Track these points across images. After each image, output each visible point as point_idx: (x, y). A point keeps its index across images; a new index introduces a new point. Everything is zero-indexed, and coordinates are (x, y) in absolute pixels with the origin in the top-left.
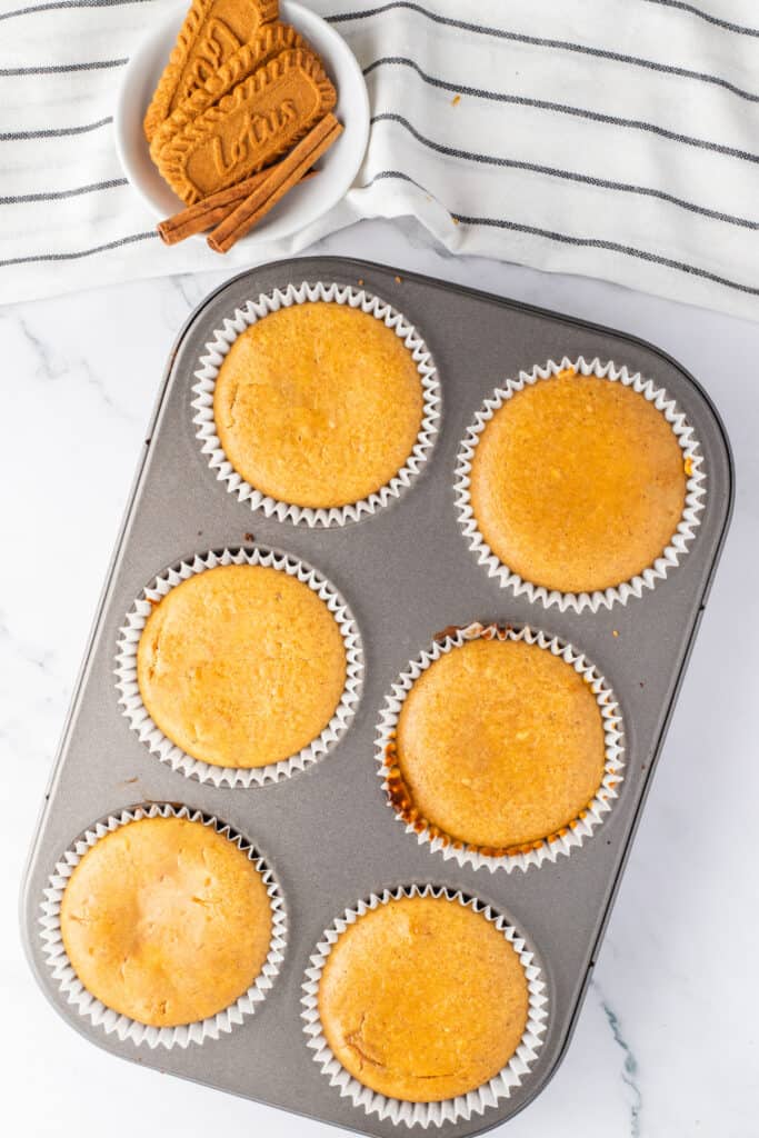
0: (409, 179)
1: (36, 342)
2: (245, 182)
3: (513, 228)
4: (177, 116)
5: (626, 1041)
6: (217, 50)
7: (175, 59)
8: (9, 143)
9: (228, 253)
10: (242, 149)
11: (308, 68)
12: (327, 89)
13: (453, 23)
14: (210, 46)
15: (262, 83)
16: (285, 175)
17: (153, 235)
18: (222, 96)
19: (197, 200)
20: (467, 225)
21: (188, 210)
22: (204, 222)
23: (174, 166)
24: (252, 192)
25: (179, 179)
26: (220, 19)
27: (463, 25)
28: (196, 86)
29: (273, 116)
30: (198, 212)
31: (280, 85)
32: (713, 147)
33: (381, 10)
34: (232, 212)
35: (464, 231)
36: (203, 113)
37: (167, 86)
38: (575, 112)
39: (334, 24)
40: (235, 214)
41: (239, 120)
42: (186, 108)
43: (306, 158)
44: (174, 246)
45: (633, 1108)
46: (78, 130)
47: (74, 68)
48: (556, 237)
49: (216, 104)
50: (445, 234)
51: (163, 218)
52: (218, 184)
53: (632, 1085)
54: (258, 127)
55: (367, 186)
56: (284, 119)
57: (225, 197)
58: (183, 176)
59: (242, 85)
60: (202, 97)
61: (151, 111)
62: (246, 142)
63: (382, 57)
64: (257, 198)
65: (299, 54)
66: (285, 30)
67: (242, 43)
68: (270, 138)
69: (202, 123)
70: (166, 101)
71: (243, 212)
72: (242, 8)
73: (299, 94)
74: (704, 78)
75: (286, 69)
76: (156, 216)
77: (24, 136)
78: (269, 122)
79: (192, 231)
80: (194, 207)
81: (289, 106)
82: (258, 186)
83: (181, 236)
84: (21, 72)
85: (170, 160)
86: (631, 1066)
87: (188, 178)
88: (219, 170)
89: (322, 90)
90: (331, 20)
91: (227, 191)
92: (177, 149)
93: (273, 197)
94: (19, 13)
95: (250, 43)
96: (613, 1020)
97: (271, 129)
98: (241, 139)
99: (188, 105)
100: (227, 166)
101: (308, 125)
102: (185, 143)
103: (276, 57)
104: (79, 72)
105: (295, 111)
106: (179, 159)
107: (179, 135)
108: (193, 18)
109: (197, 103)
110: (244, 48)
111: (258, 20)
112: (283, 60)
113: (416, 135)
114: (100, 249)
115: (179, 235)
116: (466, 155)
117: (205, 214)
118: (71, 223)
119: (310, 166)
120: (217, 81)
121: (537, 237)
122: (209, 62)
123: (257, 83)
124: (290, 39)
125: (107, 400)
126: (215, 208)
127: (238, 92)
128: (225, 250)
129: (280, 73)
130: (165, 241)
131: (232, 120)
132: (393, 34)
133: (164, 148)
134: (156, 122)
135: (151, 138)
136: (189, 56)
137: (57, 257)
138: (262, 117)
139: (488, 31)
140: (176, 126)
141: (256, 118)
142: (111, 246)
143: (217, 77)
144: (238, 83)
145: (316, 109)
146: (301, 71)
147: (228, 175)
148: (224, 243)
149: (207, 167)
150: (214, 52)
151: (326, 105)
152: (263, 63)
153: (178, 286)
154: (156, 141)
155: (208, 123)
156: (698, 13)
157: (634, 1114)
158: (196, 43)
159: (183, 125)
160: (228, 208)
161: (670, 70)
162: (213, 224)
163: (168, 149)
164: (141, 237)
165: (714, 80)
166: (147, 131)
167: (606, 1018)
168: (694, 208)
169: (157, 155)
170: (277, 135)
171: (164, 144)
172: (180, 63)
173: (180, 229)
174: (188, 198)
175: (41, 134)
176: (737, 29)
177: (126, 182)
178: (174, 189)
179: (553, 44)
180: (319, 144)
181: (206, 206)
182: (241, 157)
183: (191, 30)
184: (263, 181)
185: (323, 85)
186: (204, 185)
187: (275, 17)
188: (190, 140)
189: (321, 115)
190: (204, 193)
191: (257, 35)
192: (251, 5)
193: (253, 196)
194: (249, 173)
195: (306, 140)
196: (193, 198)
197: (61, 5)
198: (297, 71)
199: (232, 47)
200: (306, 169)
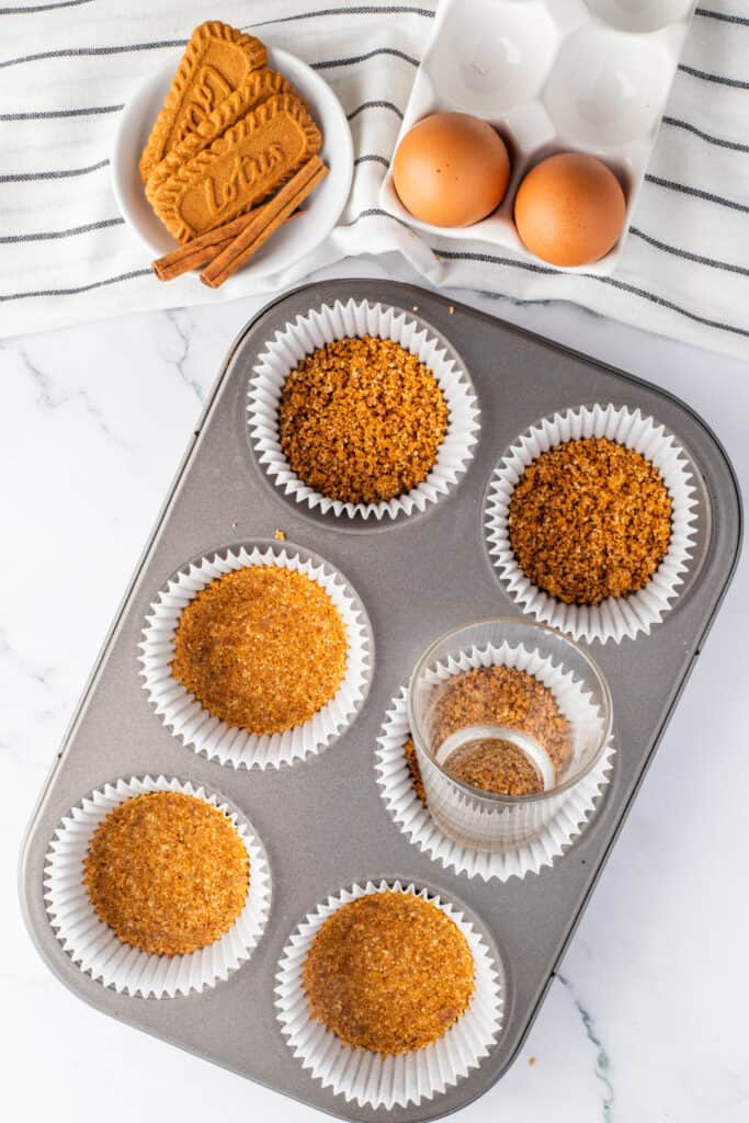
0: (392, 217)
1: (36, 372)
2: (237, 221)
3: (492, 261)
4: (171, 158)
5: (597, 1036)
6: (210, 96)
7: (170, 104)
8: (12, 184)
9: (220, 287)
10: (233, 189)
11: (295, 111)
12: (312, 133)
14: (202, 92)
15: (251, 127)
16: (273, 215)
17: (148, 272)
18: (214, 140)
19: (190, 239)
20: (449, 260)
21: (180, 249)
22: (197, 260)
23: (169, 206)
24: (242, 231)
25: (173, 218)
26: (212, 66)
28: (189, 130)
29: (262, 159)
30: (192, 250)
31: (268, 128)
32: (678, 187)
33: (365, 58)
34: (222, 251)
35: (445, 266)
36: (196, 155)
37: (161, 130)
39: (319, 70)
40: (227, 252)
41: (230, 162)
42: (179, 151)
43: (294, 197)
44: (167, 283)
45: (605, 1102)
46: (78, 172)
47: (73, 113)
49: (208, 146)
50: (427, 269)
51: (158, 256)
52: (210, 224)
53: (604, 1079)
54: (248, 171)
55: (350, 224)
56: (272, 161)
57: (217, 236)
58: (177, 216)
59: (233, 128)
60: (195, 141)
61: (146, 154)
62: (236, 183)
63: (366, 101)
64: (247, 236)
65: (287, 100)
66: (273, 76)
67: (233, 89)
68: (259, 180)
69: (194, 164)
70: (160, 144)
71: (234, 251)
72: (233, 55)
73: (286, 137)
75: (274, 114)
76: (150, 254)
77: (26, 177)
78: (258, 164)
79: (185, 268)
80: (187, 245)
81: (277, 149)
82: (247, 225)
83: (176, 273)
84: (23, 117)
85: (165, 201)
86: (603, 1062)
87: (182, 217)
88: (211, 210)
89: (308, 134)
90: (316, 67)
91: (219, 229)
92: (171, 190)
93: (262, 236)
94: (21, 60)
95: (240, 89)
96: (586, 1018)
97: (260, 170)
98: (232, 180)
99: (182, 148)
100: (218, 206)
101: (295, 168)
102: (179, 183)
103: (265, 102)
104: (78, 117)
105: (283, 154)
106: (173, 199)
107: (173, 176)
108: (187, 65)
109: (191, 147)
110: (235, 93)
111: (248, 67)
112: (272, 105)
115: (173, 272)
117: (197, 252)
118: (69, 261)
119: (296, 206)
120: (209, 125)
121: (516, 269)
122: (201, 107)
123: (246, 126)
124: (278, 87)
125: (105, 428)
126: (207, 247)
127: (229, 136)
128: (217, 286)
129: (268, 117)
130: (159, 277)
132: (376, 80)
133: (159, 189)
134: (151, 164)
135: (147, 180)
136: (182, 101)
137: (57, 293)
138: (251, 159)
140: (171, 167)
141: (246, 160)
142: (107, 282)
143: (209, 121)
144: (230, 126)
145: (303, 151)
146: (288, 116)
147: (219, 214)
148: (217, 279)
149: (200, 207)
150: (206, 97)
151: (312, 148)
152: (252, 108)
153: (173, 320)
154: (151, 182)
155: (201, 165)
157: (606, 1107)
158: (189, 88)
159: (177, 167)
160: (220, 246)
162: (204, 262)
163: (164, 189)
164: (137, 274)
165: (678, 123)
166: (144, 172)
167: (580, 1016)
168: (660, 245)
169: (153, 196)
170: (266, 176)
171: (158, 185)
172: (174, 107)
173: (174, 266)
174: (182, 237)
175: (42, 176)
177: (122, 221)
178: (169, 228)
180: (306, 184)
181: (199, 244)
182: (232, 197)
183: (185, 77)
184: (253, 220)
185: (309, 129)
186: (196, 224)
187: (264, 64)
188: (184, 181)
189: (307, 157)
190: (197, 232)
191: (246, 81)
192: (242, 52)
193: (243, 235)
194: (240, 212)
195: (293, 182)
196: (186, 237)
197: (62, 53)
198: (285, 115)
199: (224, 93)
200: (292, 210)
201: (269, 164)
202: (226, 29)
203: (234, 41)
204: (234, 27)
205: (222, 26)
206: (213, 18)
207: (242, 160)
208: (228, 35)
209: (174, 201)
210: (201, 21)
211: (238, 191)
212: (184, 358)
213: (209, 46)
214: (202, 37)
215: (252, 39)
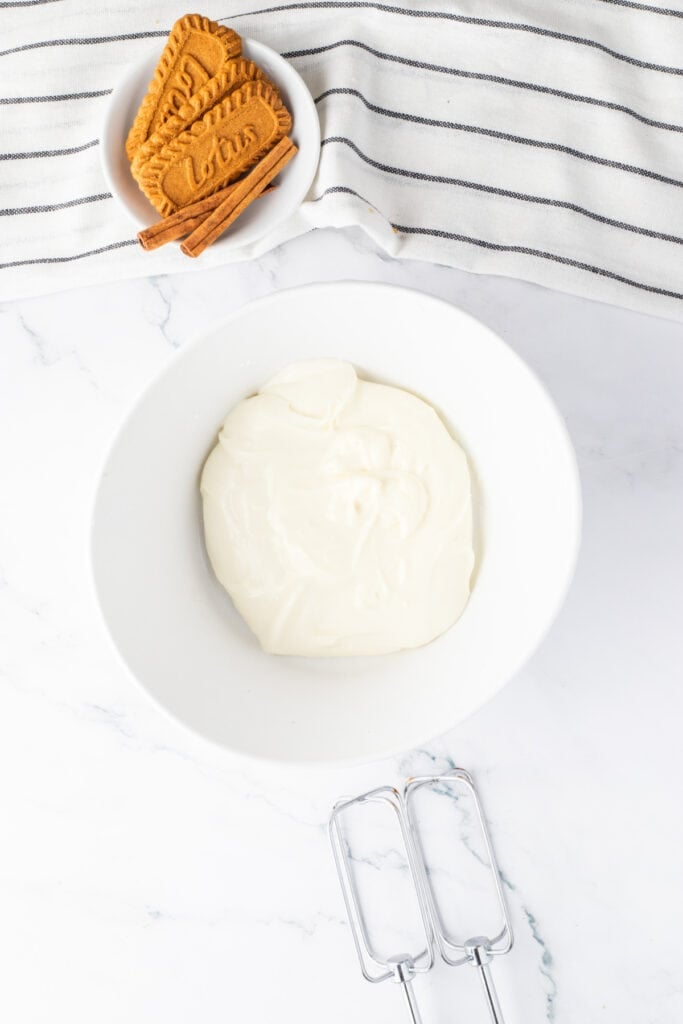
0: (355, 194)
1: (32, 334)
2: (214, 196)
3: (445, 237)
4: (155, 139)
5: (543, 937)
6: (189, 82)
7: (154, 89)
8: (9, 162)
9: (199, 256)
10: (211, 167)
11: (267, 96)
12: (283, 116)
13: (393, 58)
14: (183, 79)
15: (228, 110)
16: (247, 191)
17: (134, 242)
18: (193, 122)
19: (172, 212)
20: (404, 234)
21: (163, 221)
22: (178, 232)
23: (152, 182)
24: (219, 205)
25: (157, 193)
26: (190, 54)
27: (402, 61)
28: (171, 113)
29: (237, 139)
30: (173, 222)
31: (243, 112)
32: (618, 165)
33: (330, 47)
34: (202, 222)
35: (402, 238)
36: (177, 136)
37: (145, 113)
38: (499, 135)
39: (289, 59)
40: (205, 224)
41: (208, 143)
42: (162, 132)
43: (265, 175)
44: (150, 252)
45: (549, 996)
46: (69, 151)
47: (65, 97)
48: (482, 244)
49: (188, 128)
50: (386, 242)
51: (142, 228)
52: (190, 199)
53: (549, 976)
54: (224, 149)
55: (317, 200)
56: (247, 142)
57: (196, 209)
58: (160, 191)
59: (211, 112)
60: (176, 123)
61: (132, 135)
62: (213, 162)
63: (328, 89)
64: (223, 210)
65: (260, 85)
66: (247, 64)
67: (210, 76)
68: (235, 159)
69: (176, 144)
70: (145, 126)
71: (212, 223)
72: (211, 46)
73: (259, 120)
74: (610, 106)
75: (248, 98)
77: (22, 156)
78: (233, 144)
79: (167, 239)
80: (169, 218)
81: (251, 130)
82: (224, 200)
83: (158, 243)
84: (19, 101)
85: (149, 177)
86: (547, 960)
87: (164, 192)
88: (191, 186)
89: (279, 117)
90: (287, 56)
91: (199, 203)
92: (154, 168)
93: (237, 210)
94: (17, 50)
95: (217, 76)
96: (532, 921)
97: (235, 150)
98: (210, 158)
99: (164, 130)
101: (268, 148)
102: (162, 162)
103: (240, 87)
104: (70, 101)
105: (256, 134)
107: (156, 155)
108: (169, 54)
109: (173, 129)
110: (213, 80)
111: (224, 56)
112: (246, 91)
113: (361, 155)
114: (88, 254)
115: (156, 242)
116: (404, 173)
117: (179, 224)
118: (63, 232)
119: (268, 182)
120: (189, 109)
121: (466, 244)
122: (182, 92)
123: (223, 109)
124: (251, 72)
126: (187, 219)
127: (207, 118)
128: (196, 255)
129: (243, 102)
130: (144, 247)
131: (202, 143)
132: (340, 69)
133: (143, 168)
134: (136, 144)
135: (132, 158)
136: (165, 87)
137: (51, 261)
138: (227, 140)
139: (424, 66)
140: (154, 147)
141: (223, 140)
142: (97, 252)
143: (189, 105)
145: (274, 132)
146: (261, 100)
147: (198, 190)
148: (196, 249)
149: (181, 184)
150: (186, 84)
151: (282, 129)
152: (228, 93)
153: (156, 285)
154: (136, 161)
155: (182, 145)
156: (605, 49)
157: (550, 1000)
158: (170, 75)
159: (160, 147)
160: (199, 219)
161: (581, 99)
162: (185, 233)
163: (147, 168)
164: (124, 244)
165: (619, 108)
166: (129, 152)
167: (527, 919)
168: (602, 219)
169: (138, 173)
170: (241, 155)
171: (143, 163)
172: (157, 93)
173: (157, 237)
174: (164, 210)
175: (37, 155)
176: (639, 64)
177: (111, 196)
178: (152, 202)
179: (480, 76)
180: (277, 163)
181: (180, 217)
182: (210, 174)
183: (167, 65)
184: (229, 195)
185: (281, 112)
186: (177, 199)
187: (239, 54)
188: (166, 160)
189: (279, 138)
190: (177, 205)
191: (223, 69)
192: (218, 42)
193: (220, 207)
194: (217, 189)
195: (265, 160)
196: (168, 210)
197: (54, 43)
198: (258, 100)
199: (202, 79)
200: (265, 185)
201: (243, 144)
202: (205, 22)
203: (212, 32)
204: (212, 20)
205: (201, 19)
206: (192, 12)
207: (219, 140)
208: (206, 27)
209: (157, 177)
210: (181, 14)
211: (215, 169)
212: (165, 322)
213: (189, 37)
214: (183, 28)
215: (228, 30)
